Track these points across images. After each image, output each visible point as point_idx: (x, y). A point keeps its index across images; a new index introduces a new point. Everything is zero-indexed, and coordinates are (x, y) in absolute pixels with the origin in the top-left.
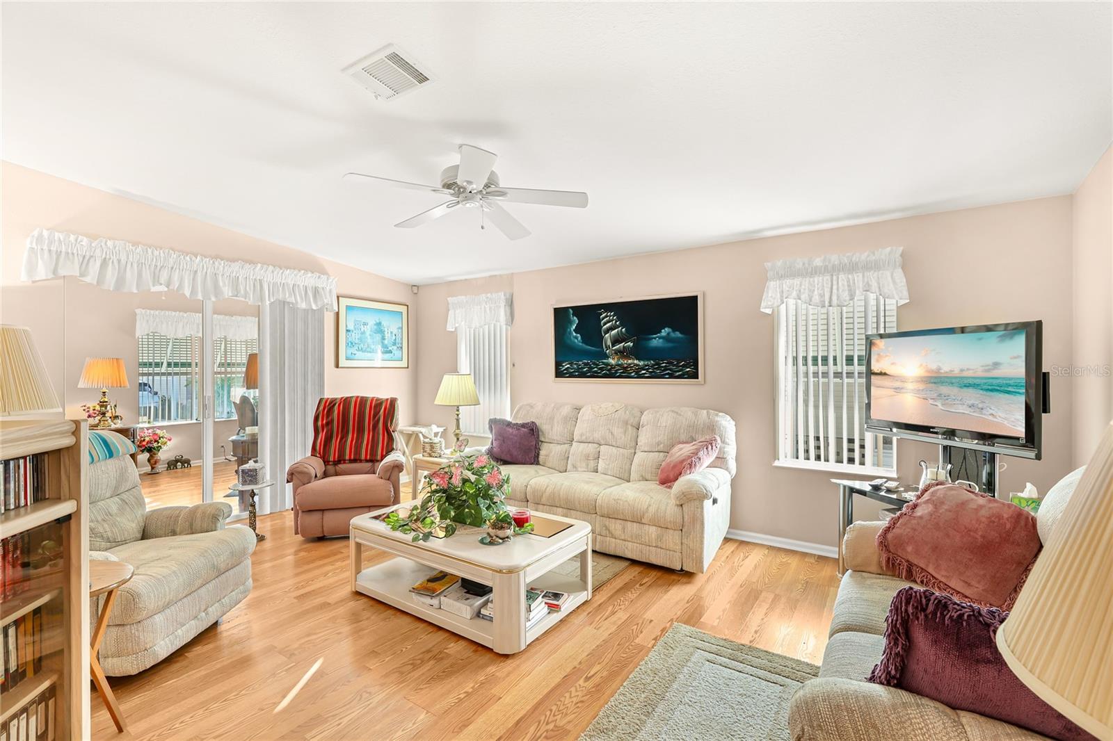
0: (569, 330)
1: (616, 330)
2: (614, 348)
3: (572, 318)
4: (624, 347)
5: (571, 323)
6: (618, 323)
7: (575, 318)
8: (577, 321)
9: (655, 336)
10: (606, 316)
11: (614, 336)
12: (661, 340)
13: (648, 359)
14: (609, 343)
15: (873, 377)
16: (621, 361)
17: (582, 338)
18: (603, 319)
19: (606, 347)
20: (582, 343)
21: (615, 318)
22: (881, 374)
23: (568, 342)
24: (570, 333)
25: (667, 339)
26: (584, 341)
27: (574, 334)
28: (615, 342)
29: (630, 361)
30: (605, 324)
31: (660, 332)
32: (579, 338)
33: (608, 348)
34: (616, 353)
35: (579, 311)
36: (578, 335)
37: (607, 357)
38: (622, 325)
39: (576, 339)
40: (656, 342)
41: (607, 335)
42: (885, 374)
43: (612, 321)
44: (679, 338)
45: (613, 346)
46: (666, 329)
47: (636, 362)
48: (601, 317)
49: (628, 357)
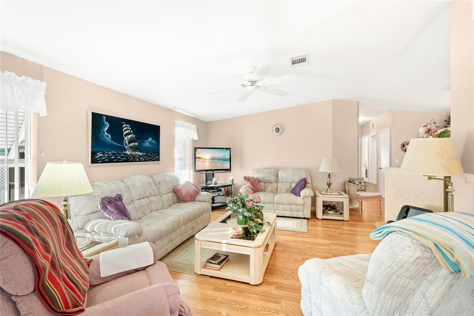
0: (103, 130)
1: (131, 135)
2: (129, 145)
3: (105, 123)
4: (134, 145)
5: (105, 126)
6: (131, 132)
7: (107, 123)
8: (109, 126)
9: (146, 141)
10: (126, 127)
11: (130, 139)
12: (149, 143)
13: (144, 152)
14: (127, 142)
15: (196, 159)
16: (133, 153)
17: (111, 137)
18: (124, 128)
19: (125, 144)
20: (112, 140)
21: (130, 128)
22: (199, 158)
23: (102, 138)
24: (103, 132)
25: (150, 143)
26: (113, 139)
27: (106, 134)
28: (130, 142)
29: (136, 153)
30: (125, 131)
31: (148, 139)
32: (110, 137)
33: (126, 145)
34: (130, 148)
35: (110, 119)
36: (109, 135)
37: (125, 150)
38: (134, 133)
39: (107, 137)
40: (147, 144)
41: (126, 137)
42: (200, 158)
43: (129, 130)
44: (154, 143)
45: (129, 144)
46: (150, 138)
47: (139, 153)
48: (123, 126)
49: (135, 151)
